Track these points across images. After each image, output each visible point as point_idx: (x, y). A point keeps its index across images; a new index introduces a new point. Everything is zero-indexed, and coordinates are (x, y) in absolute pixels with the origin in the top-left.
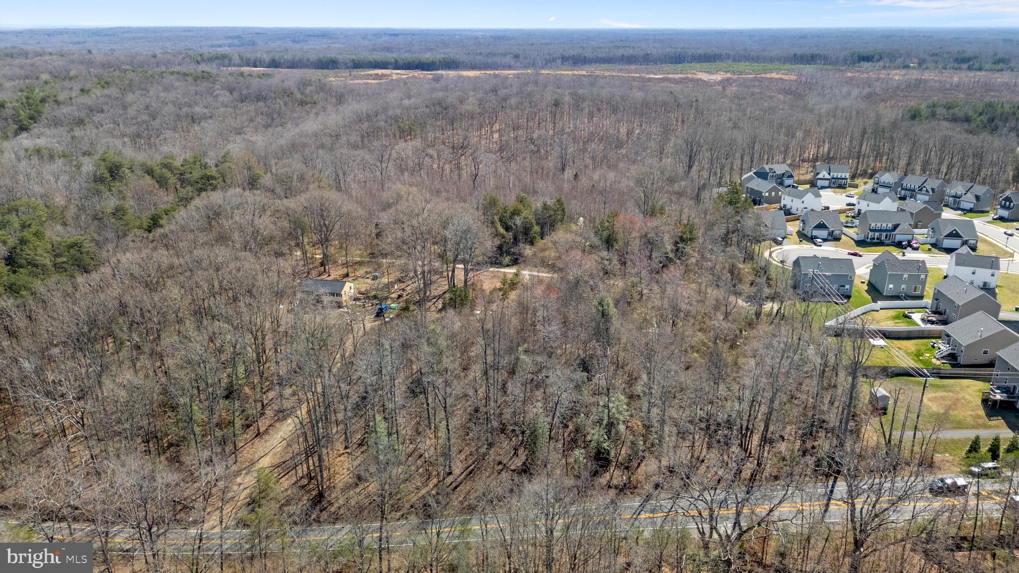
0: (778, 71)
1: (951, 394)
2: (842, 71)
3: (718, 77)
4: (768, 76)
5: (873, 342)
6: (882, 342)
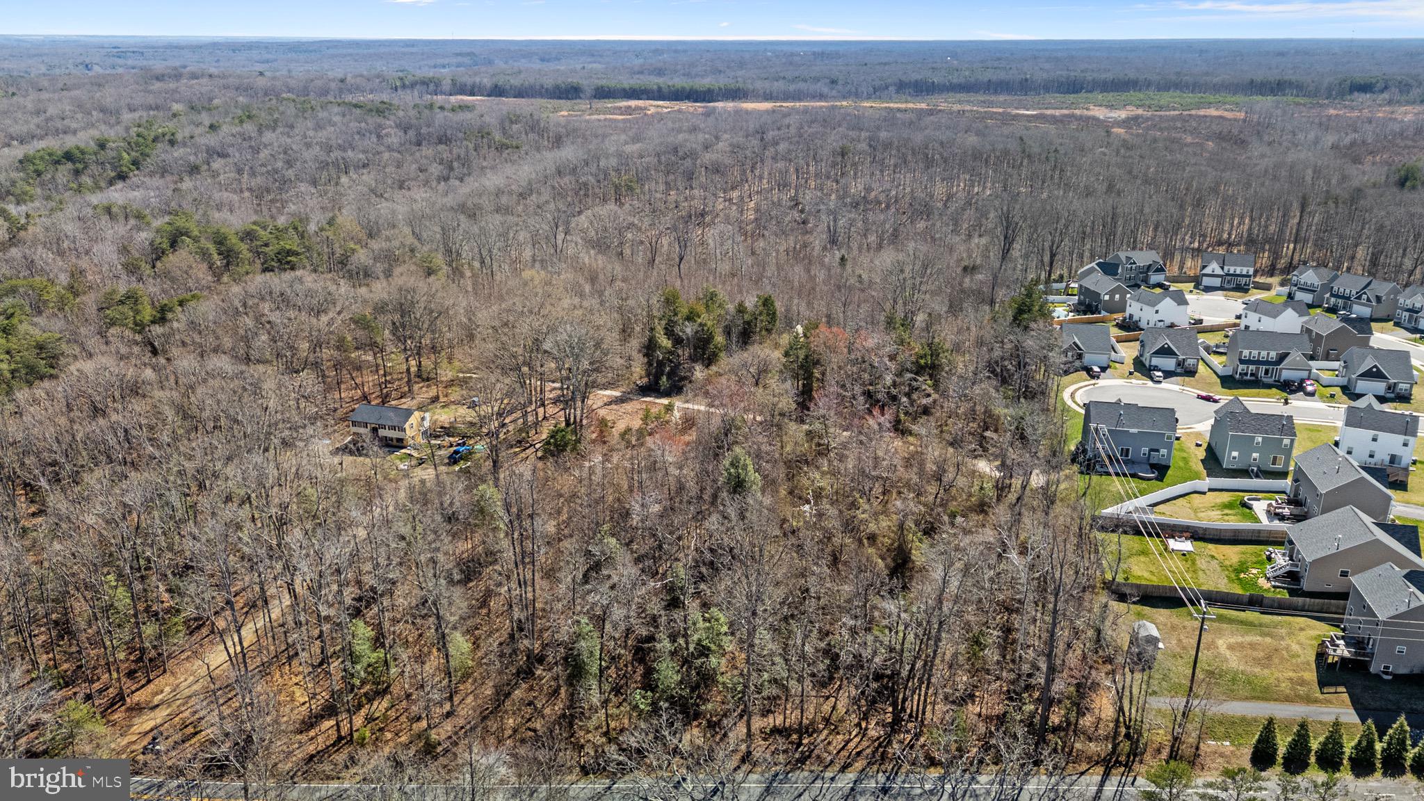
0: (1218, 105)
1: (1268, 640)
2: (1321, 106)
3: (1122, 114)
4: (1202, 112)
5: (1173, 544)
6: (1187, 546)
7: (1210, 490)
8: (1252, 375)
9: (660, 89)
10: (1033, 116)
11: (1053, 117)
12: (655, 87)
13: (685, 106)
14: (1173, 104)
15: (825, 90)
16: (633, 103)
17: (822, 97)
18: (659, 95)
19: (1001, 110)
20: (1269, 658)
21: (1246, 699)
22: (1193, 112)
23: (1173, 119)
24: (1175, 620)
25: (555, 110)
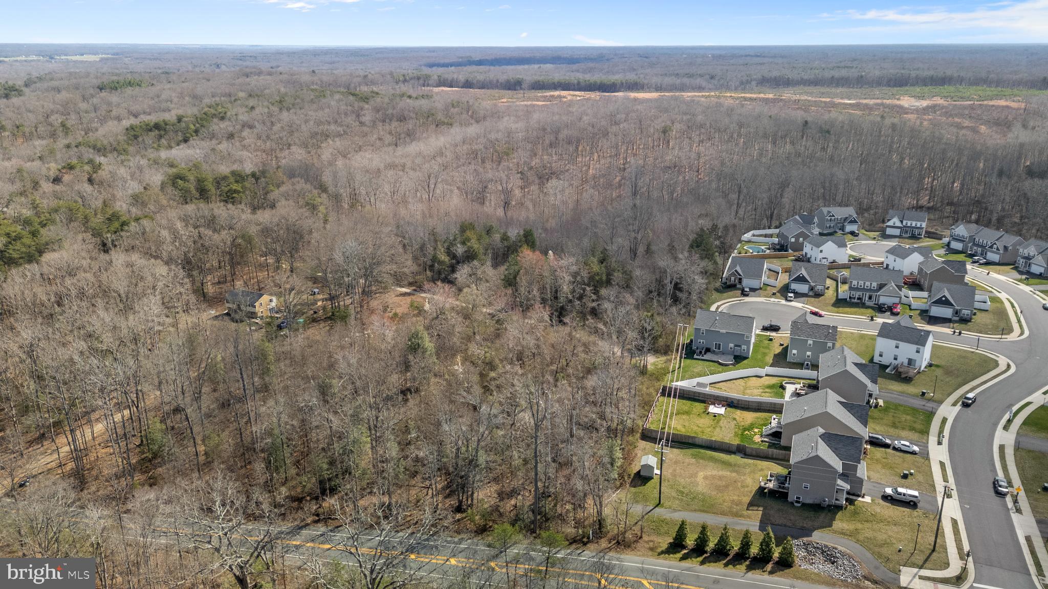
1: (734, 475)
3: (926, 103)
4: (992, 103)
5: (713, 409)
6: (720, 410)
7: (767, 375)
8: (859, 299)
9: (579, 83)
10: (850, 104)
11: (866, 105)
12: (576, 81)
13: (595, 95)
14: (972, 96)
15: (704, 84)
16: (556, 93)
17: (700, 88)
18: (579, 87)
19: (828, 100)
20: (727, 486)
21: (695, 510)
22: (985, 103)
23: (965, 108)
24: (680, 457)
25: (500, 98)
